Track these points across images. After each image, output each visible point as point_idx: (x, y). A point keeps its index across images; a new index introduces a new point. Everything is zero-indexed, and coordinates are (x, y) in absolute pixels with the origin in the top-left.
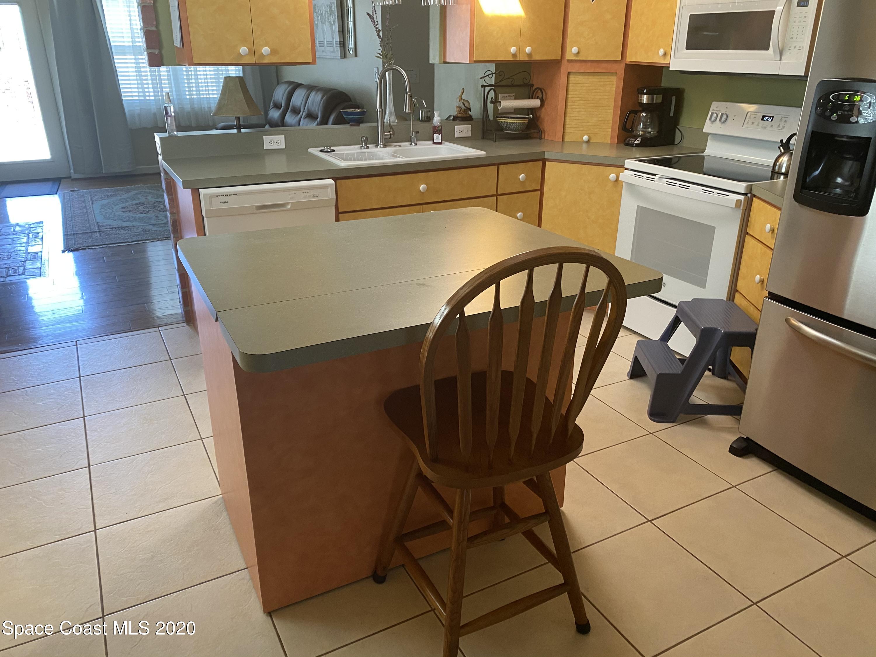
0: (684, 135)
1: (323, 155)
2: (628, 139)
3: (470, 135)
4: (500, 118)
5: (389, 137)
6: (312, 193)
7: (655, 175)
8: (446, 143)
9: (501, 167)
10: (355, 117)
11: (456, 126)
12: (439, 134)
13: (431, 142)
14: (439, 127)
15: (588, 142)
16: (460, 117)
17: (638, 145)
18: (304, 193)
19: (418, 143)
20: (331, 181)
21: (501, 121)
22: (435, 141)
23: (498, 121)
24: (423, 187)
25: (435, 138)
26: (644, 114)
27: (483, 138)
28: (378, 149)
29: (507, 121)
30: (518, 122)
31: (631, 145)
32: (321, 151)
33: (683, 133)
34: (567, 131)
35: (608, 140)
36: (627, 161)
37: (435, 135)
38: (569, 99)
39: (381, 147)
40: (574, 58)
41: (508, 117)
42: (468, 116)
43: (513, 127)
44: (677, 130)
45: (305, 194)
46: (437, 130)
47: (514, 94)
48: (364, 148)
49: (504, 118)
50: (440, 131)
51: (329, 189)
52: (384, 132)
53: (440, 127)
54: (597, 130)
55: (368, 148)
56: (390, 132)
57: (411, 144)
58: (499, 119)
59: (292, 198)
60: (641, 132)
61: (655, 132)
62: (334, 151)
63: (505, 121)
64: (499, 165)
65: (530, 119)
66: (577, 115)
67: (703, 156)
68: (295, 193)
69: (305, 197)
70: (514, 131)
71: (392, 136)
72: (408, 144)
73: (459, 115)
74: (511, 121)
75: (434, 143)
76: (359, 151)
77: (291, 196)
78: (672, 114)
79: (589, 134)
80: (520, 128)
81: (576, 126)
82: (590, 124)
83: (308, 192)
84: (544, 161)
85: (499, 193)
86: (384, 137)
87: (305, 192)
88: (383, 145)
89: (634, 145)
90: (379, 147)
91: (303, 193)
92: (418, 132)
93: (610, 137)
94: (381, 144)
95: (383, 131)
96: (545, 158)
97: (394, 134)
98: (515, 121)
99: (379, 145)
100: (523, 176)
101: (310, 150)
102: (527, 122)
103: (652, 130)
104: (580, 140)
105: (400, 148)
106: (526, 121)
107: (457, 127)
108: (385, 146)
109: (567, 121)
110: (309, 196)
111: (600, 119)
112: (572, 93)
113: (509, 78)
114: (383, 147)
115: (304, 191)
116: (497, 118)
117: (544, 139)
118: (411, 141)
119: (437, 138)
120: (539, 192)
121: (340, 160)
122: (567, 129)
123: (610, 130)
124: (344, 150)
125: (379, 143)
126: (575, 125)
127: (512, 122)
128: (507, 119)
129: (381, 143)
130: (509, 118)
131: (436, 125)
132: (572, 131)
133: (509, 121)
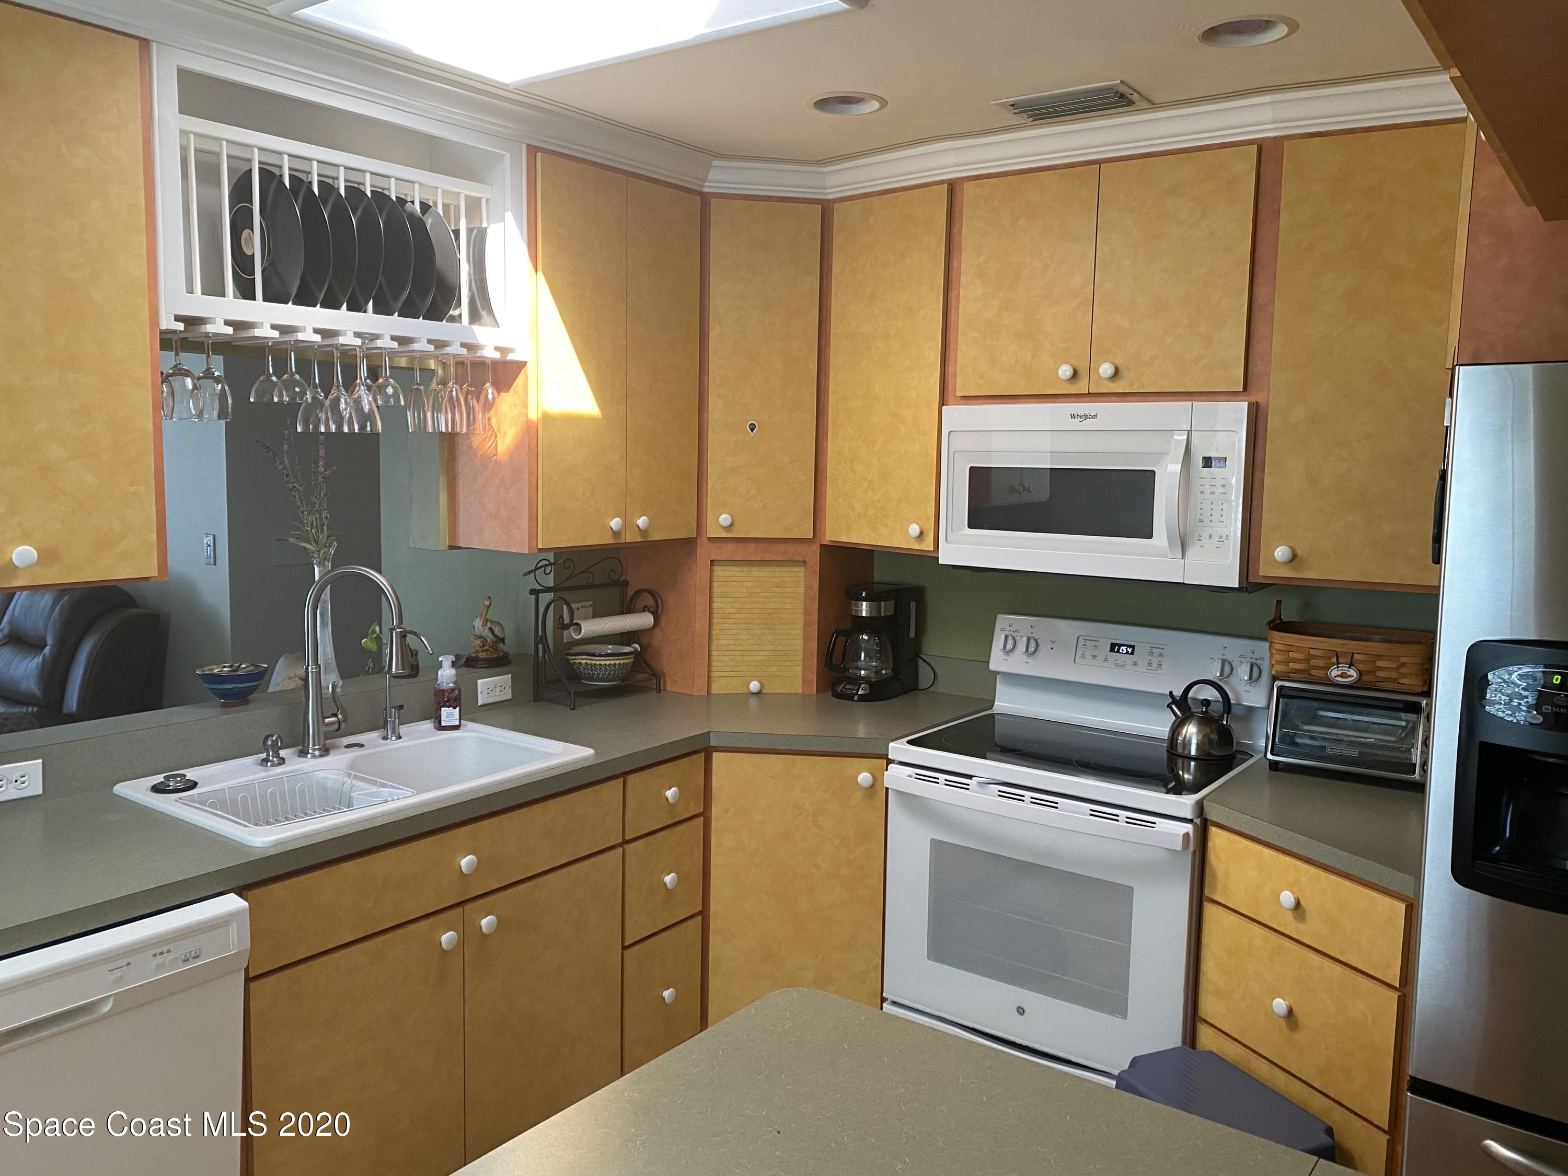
0: (938, 670)
1: (167, 804)
2: (842, 686)
3: (509, 696)
4: (576, 657)
5: (336, 726)
6: (182, 948)
8: (471, 725)
9: (631, 778)
10: (240, 686)
12: (455, 708)
13: (428, 725)
14: (453, 690)
15: (759, 693)
16: (483, 660)
17: (862, 698)
18: (158, 957)
19: (402, 731)
20: (232, 903)
21: (577, 662)
22: (443, 724)
23: (572, 662)
24: (466, 862)
25: (443, 717)
26: (866, 637)
27: (537, 699)
28: (309, 761)
29: (594, 662)
30: (617, 662)
31: (851, 698)
32: (156, 789)
33: (933, 665)
34: (714, 675)
35: (798, 688)
36: (891, 745)
37: (443, 709)
39: (314, 757)
40: (724, 535)
41: (593, 654)
42: (502, 654)
43: (607, 673)
44: (921, 661)
45: (159, 959)
46: (451, 698)
47: (591, 603)
48: (273, 765)
49: (584, 657)
50: (455, 700)
51: (233, 928)
52: (324, 718)
53: (457, 691)
54: (775, 668)
55: (282, 761)
56: (335, 715)
57: (385, 738)
58: (573, 658)
59: (118, 981)
60: (863, 672)
61: (889, 671)
62: (194, 785)
63: (589, 662)
64: (625, 775)
65: (635, 653)
66: (732, 642)
67: (993, 715)
68: (129, 964)
69: (160, 967)
70: (609, 682)
71: (343, 725)
72: (374, 735)
73: (482, 655)
74: (603, 663)
75: (440, 728)
76: (261, 774)
77: (117, 974)
78: (912, 635)
79: (758, 678)
80: (621, 674)
81: (733, 663)
82: (760, 658)
83: (169, 951)
84: (705, 753)
85: (627, 838)
86: (323, 728)
87: (162, 953)
88: (319, 749)
89: (856, 698)
90: (309, 756)
91: (154, 955)
92: (401, 707)
93: (800, 678)
94: (314, 750)
95: (321, 715)
96: (712, 744)
97: (345, 719)
98: (613, 662)
99: (310, 751)
100: (675, 790)
101: (120, 789)
102: (632, 660)
103: (884, 666)
104: (745, 691)
105: (363, 752)
106: (629, 660)
107: (482, 683)
108: (324, 752)
109: (714, 653)
110: (173, 962)
111: (780, 648)
112: (719, 600)
113: (583, 572)
114: (321, 756)
115: (158, 950)
116: (569, 657)
117: (665, 690)
118: (385, 726)
119: (449, 715)
120: (702, 819)
121: (246, 826)
122: (714, 669)
123: (800, 669)
125: (311, 746)
126: (731, 660)
127: (605, 664)
128: (594, 658)
129: (314, 745)
130: (597, 656)
131: (445, 686)
132: (725, 674)
133: (598, 663)
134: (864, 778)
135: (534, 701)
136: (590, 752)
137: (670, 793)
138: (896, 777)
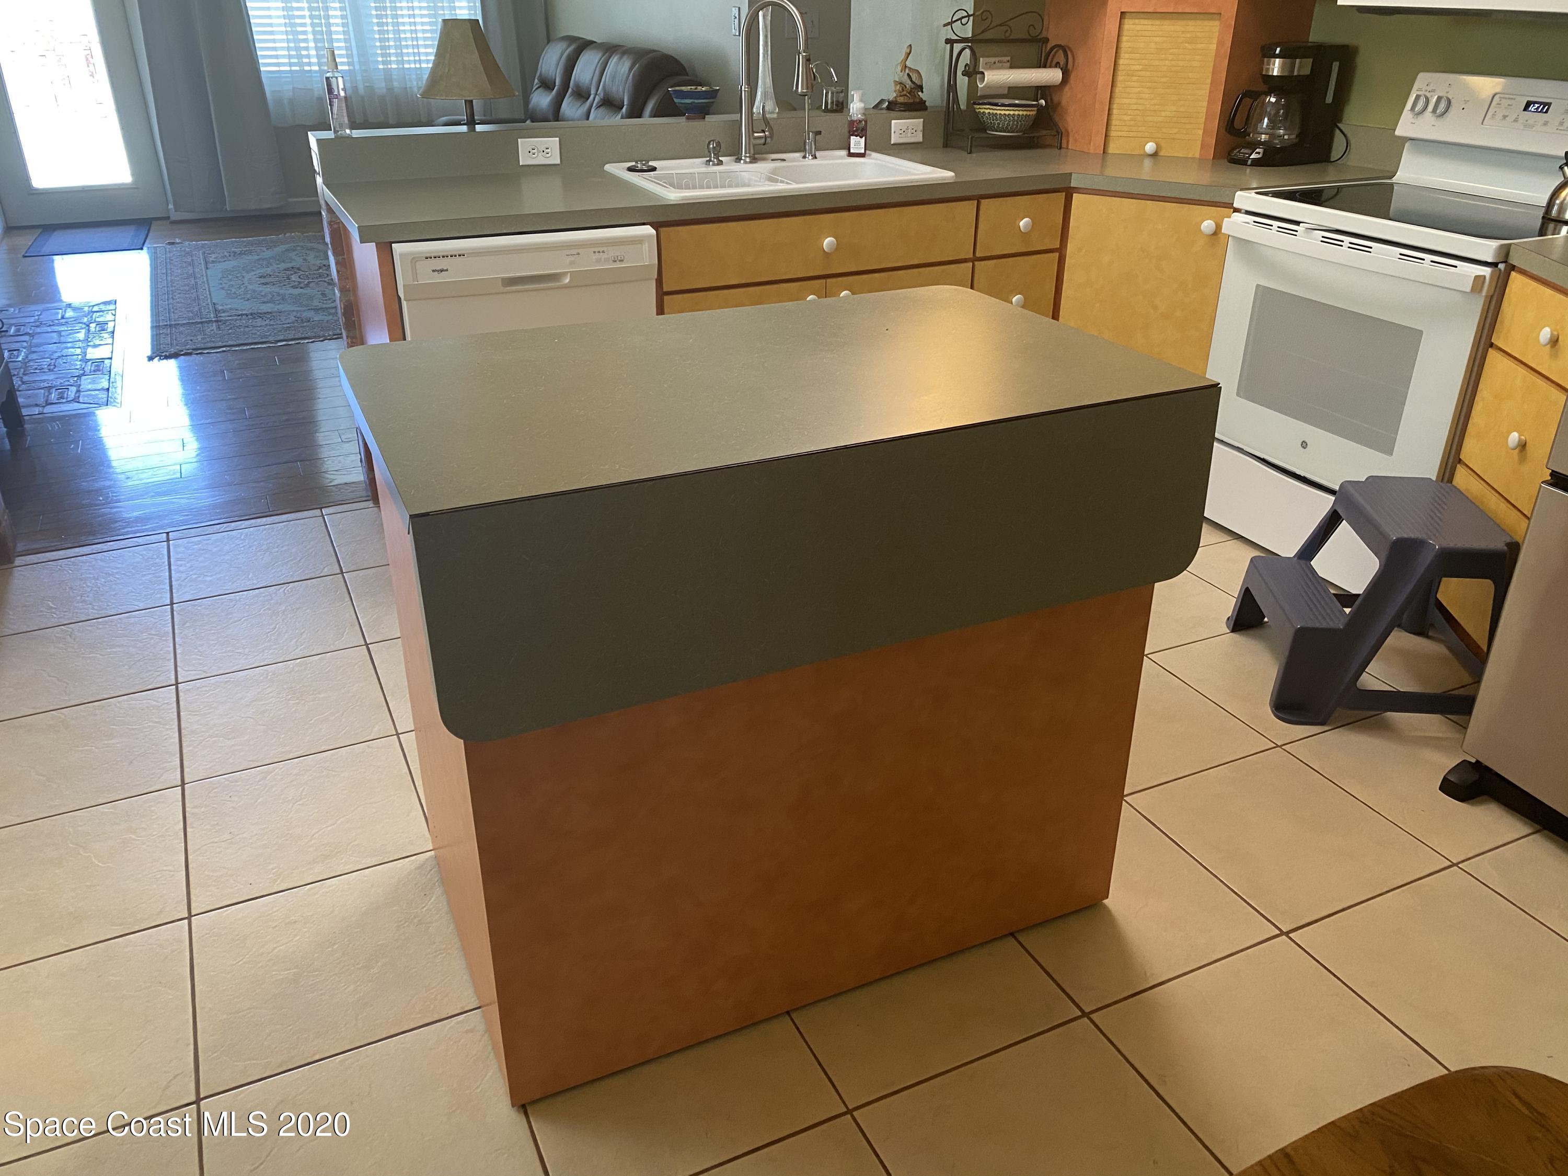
0: (1353, 141)
1: (634, 178)
2: (1238, 150)
3: (921, 140)
4: (981, 107)
5: (763, 141)
6: (612, 252)
7: (1297, 223)
8: (874, 155)
9: (984, 202)
10: (696, 101)
11: (893, 121)
12: (861, 137)
13: (844, 153)
14: (860, 121)
15: (1155, 155)
16: (901, 104)
17: (1256, 163)
18: (597, 254)
19: (818, 154)
20: (649, 230)
21: (982, 111)
22: (852, 151)
23: (977, 111)
24: (828, 242)
25: (852, 145)
26: (1273, 100)
27: (946, 145)
28: (741, 166)
29: (995, 112)
30: (1016, 113)
31: (1243, 162)
32: (630, 169)
33: (1349, 135)
34: (1113, 134)
35: (1196, 152)
36: (1239, 193)
37: (852, 137)
38: (1121, 67)
39: (745, 162)
41: (996, 105)
42: (918, 100)
43: (1006, 123)
44: (1337, 131)
45: (598, 256)
46: (858, 129)
47: (1009, 58)
48: (714, 165)
49: (988, 106)
50: (862, 130)
51: (646, 246)
52: (753, 132)
53: (863, 122)
54: (1176, 130)
55: (720, 163)
56: (763, 131)
57: (804, 157)
58: (978, 107)
59: (572, 263)
60: (1263, 136)
61: (1294, 136)
62: (654, 169)
63: (991, 111)
64: (979, 198)
65: (1039, 107)
66: (1134, 101)
67: (1392, 185)
68: (578, 254)
69: (598, 261)
70: (1008, 132)
71: (769, 140)
72: (798, 155)
73: (901, 100)
74: (1003, 112)
75: (851, 155)
76: (704, 169)
77: (572, 258)
78: (1329, 99)
79: (1157, 140)
80: (1021, 126)
81: (1132, 123)
82: (1160, 119)
83: (603, 252)
84: (1069, 193)
85: (978, 254)
86: (753, 141)
87: (599, 252)
88: (749, 157)
89: (1249, 162)
90: (742, 161)
91: (595, 252)
92: (819, 133)
93: (1199, 143)
94: (746, 157)
95: (751, 130)
96: (1072, 185)
97: (771, 136)
98: (1012, 113)
99: (743, 158)
100: (1027, 221)
101: (608, 167)
102: (1034, 113)
103: (1287, 132)
104: (1142, 152)
105: (784, 164)
106: (1032, 113)
107: (895, 123)
108: (754, 160)
109: (1115, 111)
110: (607, 260)
111: (1182, 109)
112: (1127, 56)
113: (1001, 25)
114: (751, 162)
115: (597, 250)
116: (975, 106)
117: (1067, 148)
118: (805, 150)
119: (857, 144)
120: (1057, 254)
121: (665, 187)
122: (1113, 128)
123: (1201, 132)
124: (672, 168)
125: (743, 154)
126: (1132, 120)
127: (1005, 114)
128: (995, 107)
129: (746, 153)
130: (999, 106)
131: (855, 118)
132: (1124, 134)
133: (998, 112)
134: (1208, 225)
135: (944, 147)
136: (951, 174)
137: (1024, 223)
138: (1235, 224)
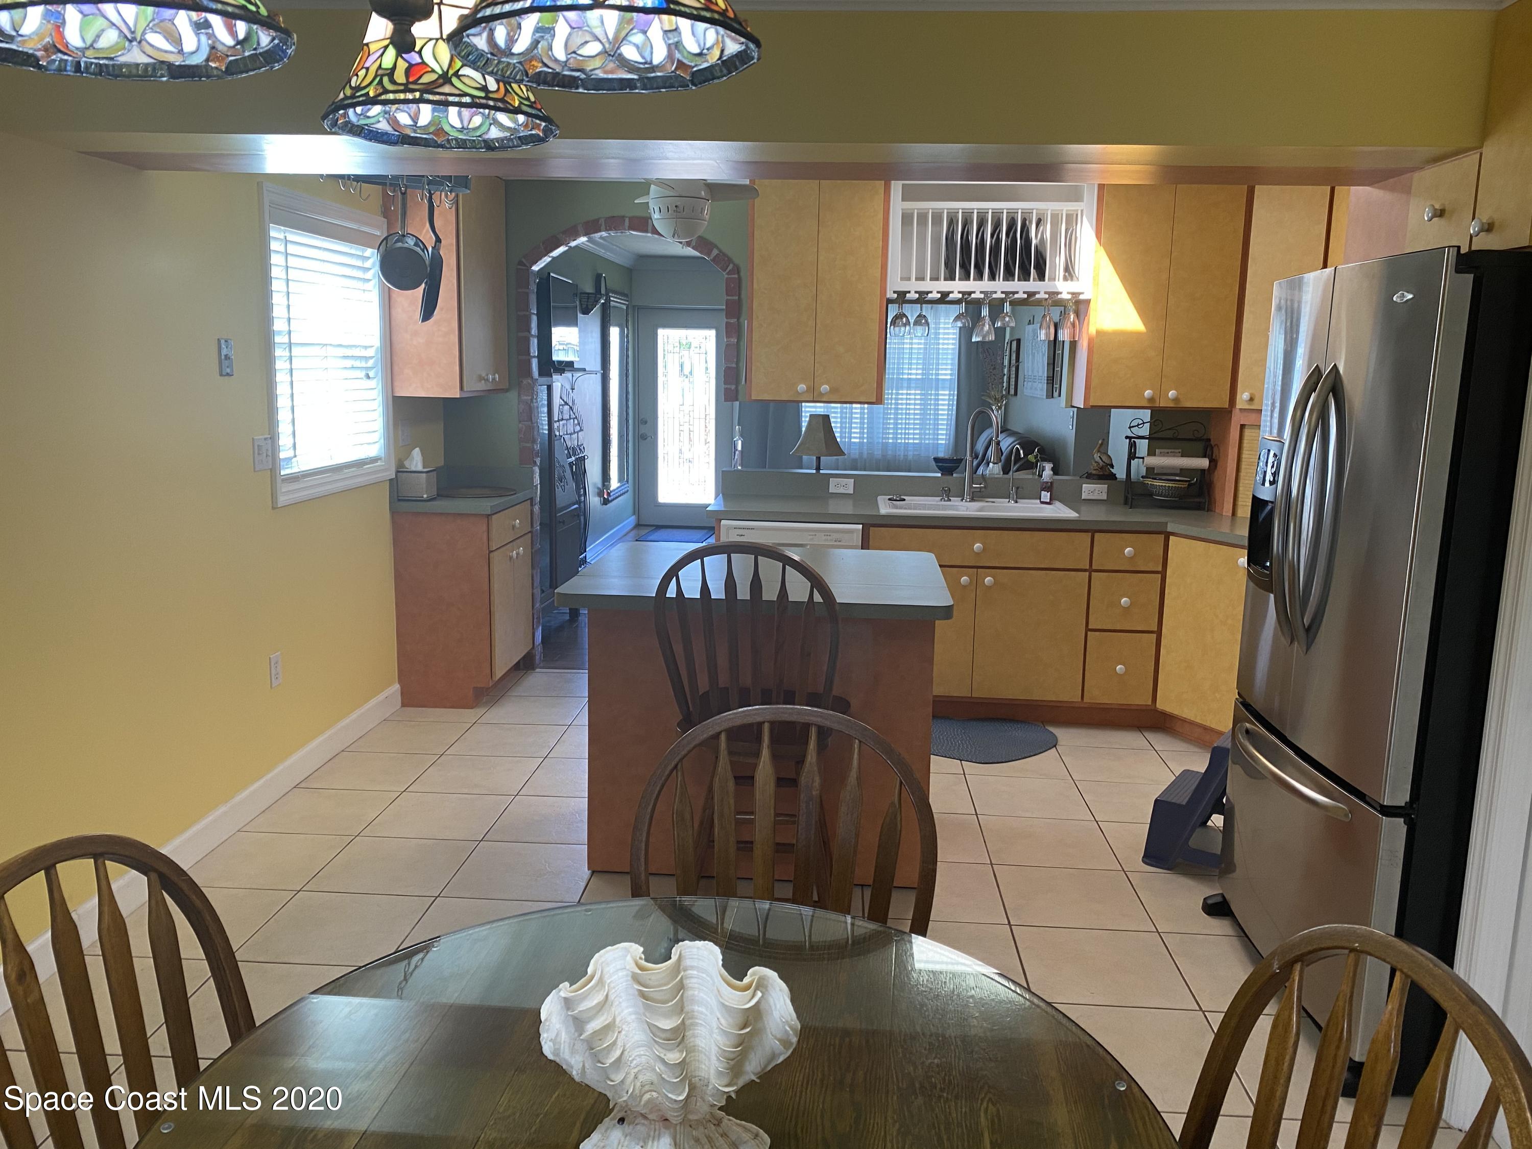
1: (886, 503)
3: (1103, 498)
5: (979, 490)
6: (835, 536)
8: (1057, 503)
9: (1097, 535)
10: (947, 465)
11: (1084, 485)
12: (1048, 492)
13: (1036, 501)
14: (1047, 482)
16: (1094, 475)
19: (1018, 500)
20: (861, 527)
21: (1147, 482)
22: (1043, 500)
23: (1144, 482)
24: (977, 546)
25: (1042, 496)
27: (1126, 503)
28: (964, 503)
32: (889, 499)
34: (1240, 503)
37: (1044, 492)
38: (1243, 460)
39: (967, 501)
40: (1247, 407)
41: (1155, 479)
43: (1165, 491)
45: (826, 537)
47: (1180, 450)
48: (944, 501)
49: (1149, 480)
50: (1048, 488)
51: (855, 535)
52: (973, 483)
53: (1050, 483)
55: (950, 500)
56: (981, 484)
57: (1009, 501)
59: (812, 539)
62: (904, 500)
63: (1151, 483)
64: (1093, 532)
65: (1194, 483)
68: (815, 535)
69: (827, 540)
70: (1166, 497)
71: (983, 490)
72: (1005, 500)
74: (1163, 484)
75: (1042, 503)
77: (811, 537)
80: (1173, 493)
83: (830, 536)
84: (1168, 535)
85: (1094, 568)
86: (973, 490)
87: (827, 535)
88: (970, 498)
90: (964, 501)
91: (824, 535)
95: (971, 483)
96: (1168, 530)
97: (985, 487)
98: (1169, 485)
100: (1130, 550)
101: (879, 497)
102: (1187, 486)
105: (993, 504)
106: (1185, 485)
108: (972, 500)
109: (1241, 488)
110: (831, 540)
112: (1247, 452)
113: (1169, 429)
114: (970, 502)
116: (1143, 479)
117: (1214, 511)
118: (1009, 498)
119: (1045, 496)
120: (1159, 575)
122: (1240, 499)
124: (921, 501)
125: (966, 496)
127: (1165, 485)
128: (1154, 481)
129: (968, 496)
131: (1045, 480)
132: (1246, 503)
134: (1241, 561)
135: (1123, 504)
136: (1077, 515)
137: (1128, 551)
